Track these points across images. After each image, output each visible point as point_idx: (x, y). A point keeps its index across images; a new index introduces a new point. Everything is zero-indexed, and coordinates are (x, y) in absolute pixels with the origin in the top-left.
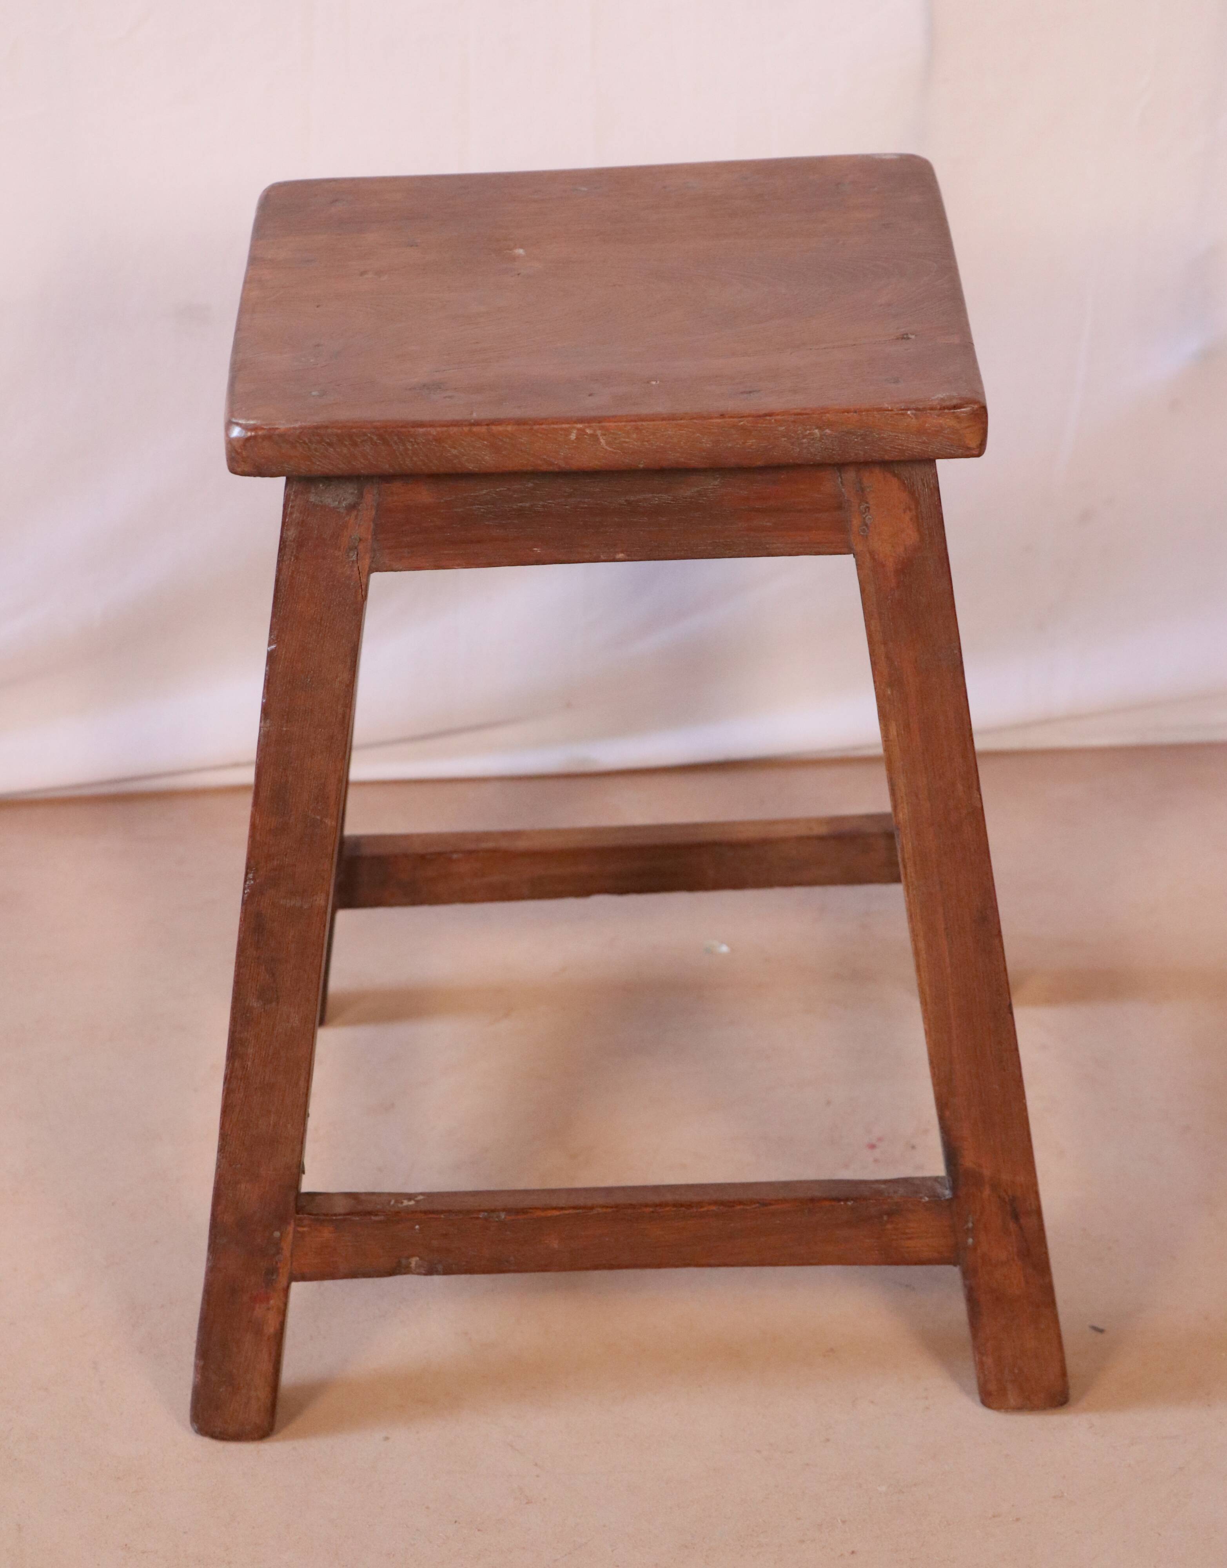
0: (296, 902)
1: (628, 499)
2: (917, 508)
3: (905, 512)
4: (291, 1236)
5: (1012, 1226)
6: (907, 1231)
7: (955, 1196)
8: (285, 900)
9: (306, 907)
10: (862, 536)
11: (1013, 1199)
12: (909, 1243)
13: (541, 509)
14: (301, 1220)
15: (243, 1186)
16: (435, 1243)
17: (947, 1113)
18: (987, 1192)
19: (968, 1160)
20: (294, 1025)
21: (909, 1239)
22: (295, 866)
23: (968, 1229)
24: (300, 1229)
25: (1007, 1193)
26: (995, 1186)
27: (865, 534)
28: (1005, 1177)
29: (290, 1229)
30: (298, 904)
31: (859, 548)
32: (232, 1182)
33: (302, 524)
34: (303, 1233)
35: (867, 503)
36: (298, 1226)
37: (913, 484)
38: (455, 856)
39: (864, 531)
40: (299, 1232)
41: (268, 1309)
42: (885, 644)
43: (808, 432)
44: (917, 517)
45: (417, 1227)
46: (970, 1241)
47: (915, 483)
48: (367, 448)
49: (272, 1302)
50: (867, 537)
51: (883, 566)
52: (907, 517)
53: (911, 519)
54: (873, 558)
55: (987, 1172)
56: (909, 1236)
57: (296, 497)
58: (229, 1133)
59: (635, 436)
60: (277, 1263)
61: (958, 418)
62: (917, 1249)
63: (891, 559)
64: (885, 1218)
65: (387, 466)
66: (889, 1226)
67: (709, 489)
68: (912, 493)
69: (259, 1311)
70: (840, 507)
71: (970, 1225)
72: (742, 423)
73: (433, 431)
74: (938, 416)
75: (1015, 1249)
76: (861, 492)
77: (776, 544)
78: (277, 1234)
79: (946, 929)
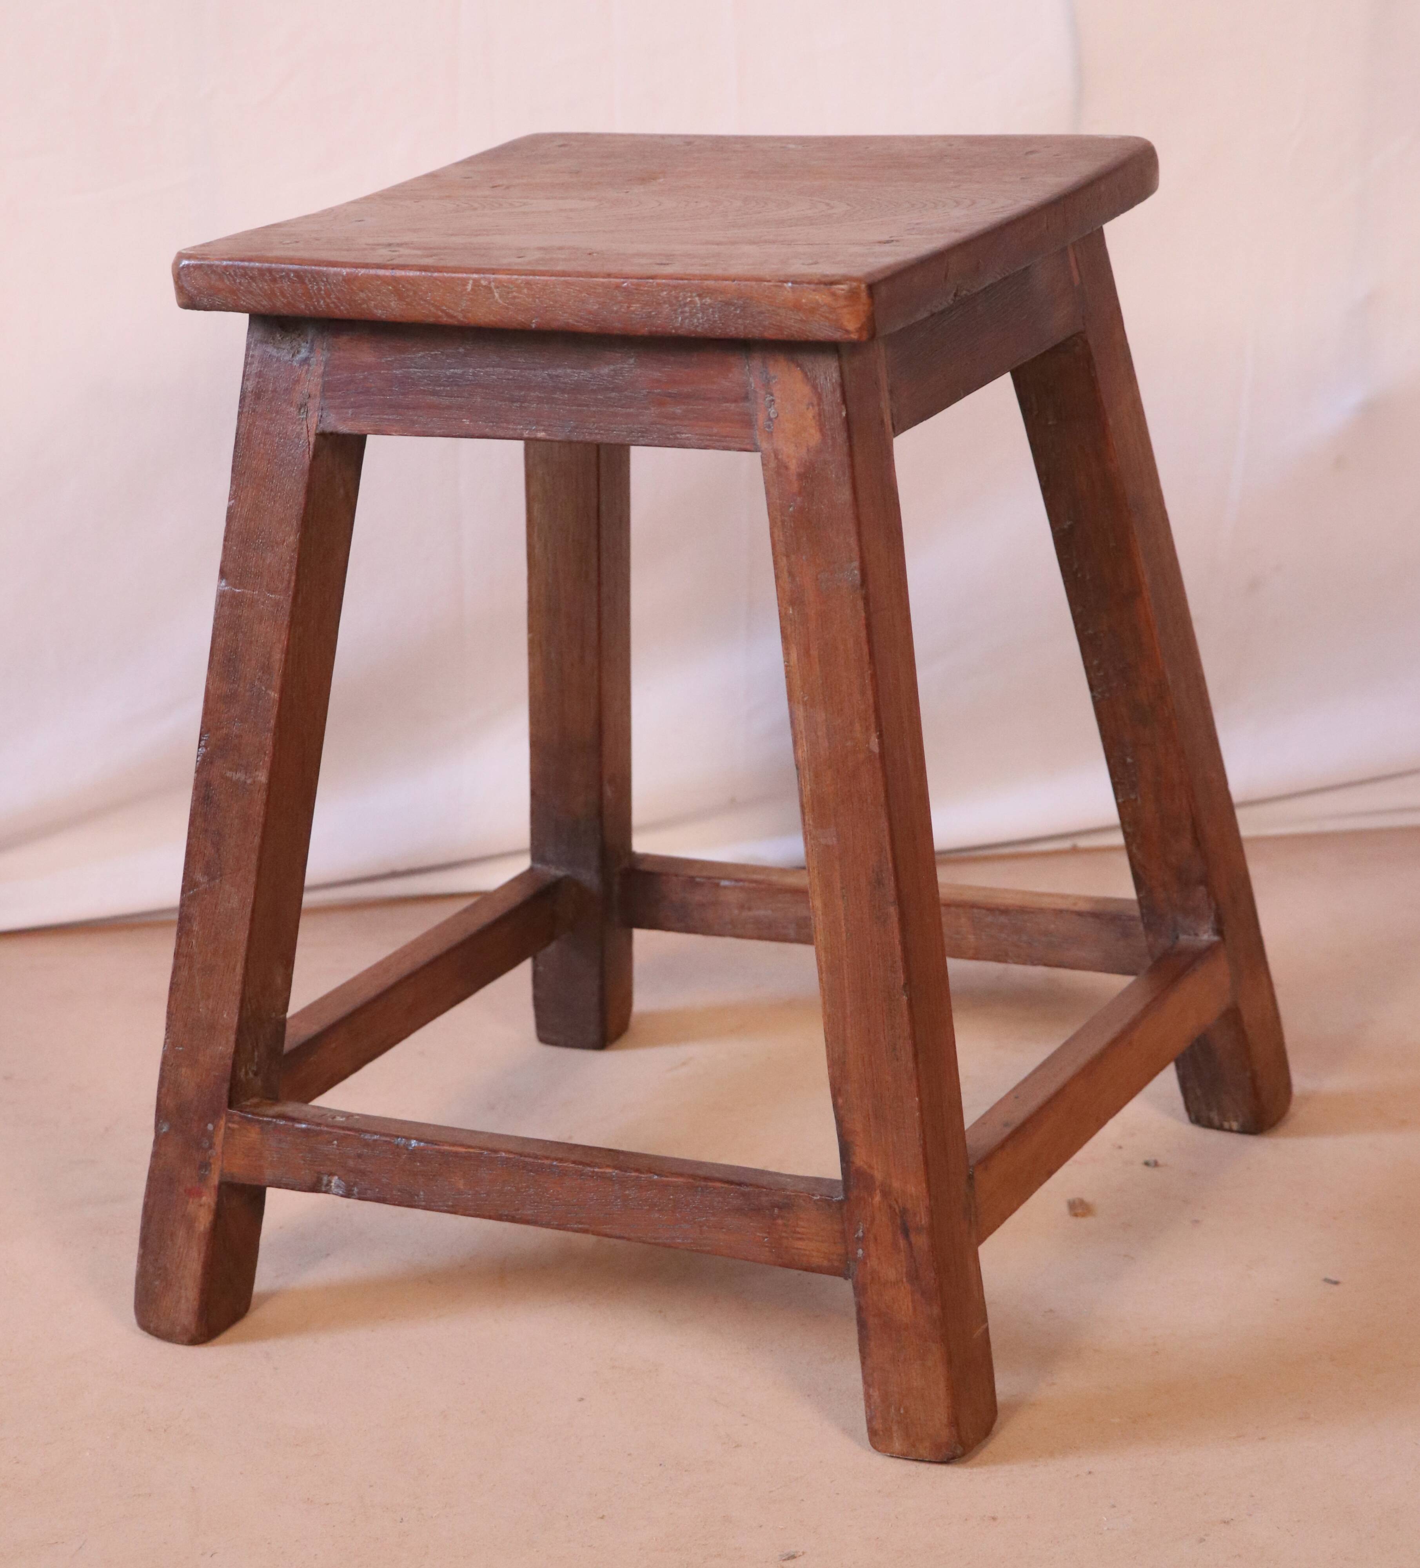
0: (239, 776)
1: (550, 373)
2: (819, 405)
3: (808, 409)
4: (223, 1130)
5: (902, 1243)
6: (798, 1229)
7: (847, 1198)
8: (231, 773)
9: (249, 781)
10: (768, 432)
11: (904, 1212)
12: (799, 1244)
13: (471, 378)
14: (232, 1115)
15: (184, 1070)
16: (351, 1163)
17: (840, 1101)
18: (877, 1198)
19: (860, 1159)
20: (234, 906)
21: (800, 1239)
22: (241, 736)
23: (858, 1238)
24: (230, 1125)
25: (897, 1202)
26: (886, 1194)
27: (770, 430)
28: (896, 1184)
29: (222, 1123)
30: (243, 778)
31: (764, 445)
32: (174, 1065)
33: (260, 375)
34: (233, 1130)
35: (772, 395)
36: (230, 1122)
37: (816, 376)
38: (724, 883)
39: (769, 427)
40: (229, 1128)
41: (201, 1205)
42: (788, 556)
43: (689, 299)
44: (820, 415)
45: (335, 1142)
46: (860, 1252)
47: (818, 376)
48: (286, 284)
49: (204, 1198)
50: (772, 432)
51: (787, 468)
52: (811, 413)
53: (814, 417)
54: (776, 457)
55: (878, 1175)
56: (799, 1236)
57: (256, 345)
58: (174, 1012)
59: (525, 291)
60: (210, 1158)
61: (833, 294)
62: (807, 1253)
63: (794, 461)
64: (776, 1211)
65: (303, 307)
66: (780, 1221)
67: (625, 368)
68: (814, 387)
69: (192, 1207)
70: (746, 398)
71: (860, 1234)
72: (625, 284)
73: (344, 271)
74: (814, 290)
75: (905, 1270)
76: (767, 384)
77: (686, 434)
78: (210, 1127)
79: (842, 888)
